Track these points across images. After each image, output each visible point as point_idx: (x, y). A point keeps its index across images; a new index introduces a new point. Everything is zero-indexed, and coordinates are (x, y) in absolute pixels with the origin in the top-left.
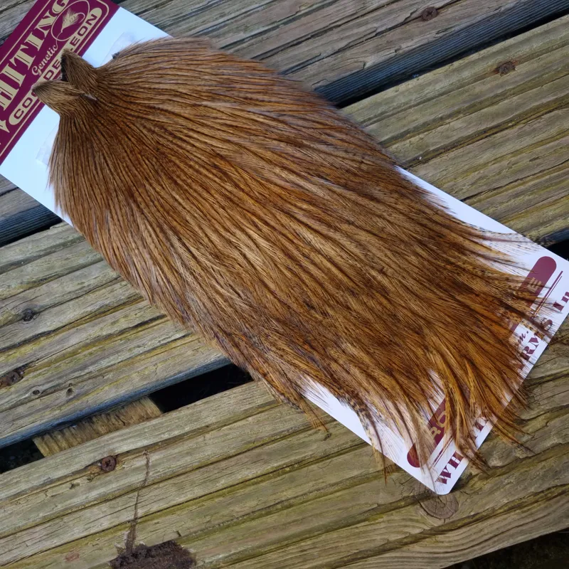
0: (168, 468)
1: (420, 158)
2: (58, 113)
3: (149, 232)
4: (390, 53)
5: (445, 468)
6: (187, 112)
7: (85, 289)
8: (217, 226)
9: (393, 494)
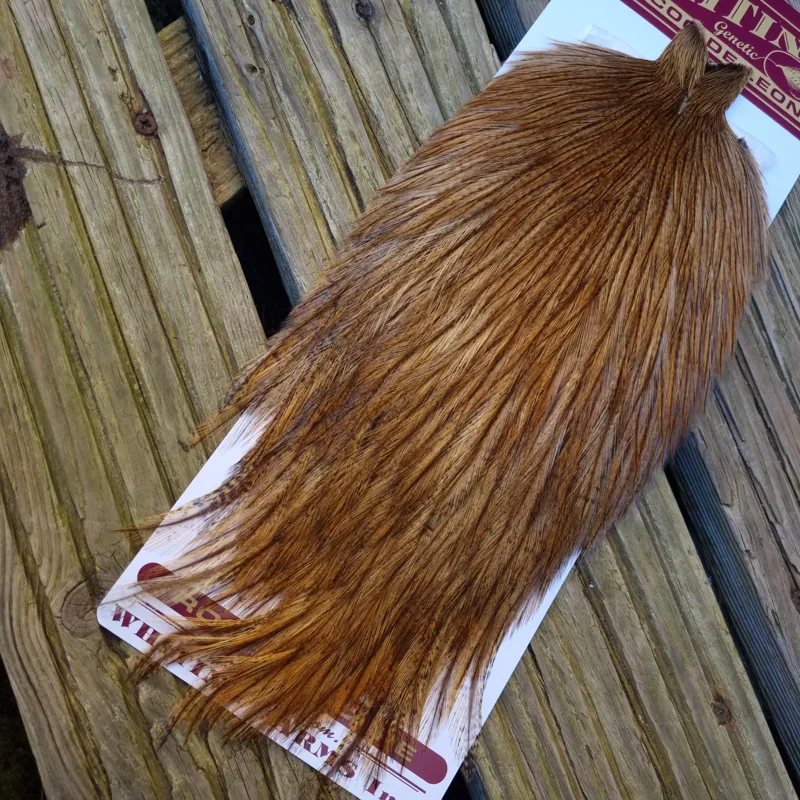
0: (138, 213)
1: (591, 586)
2: (659, 59)
3: (487, 187)
4: (745, 544)
5: (136, 619)
6: (661, 244)
7: (402, 94)
8: (495, 287)
9: (98, 541)
